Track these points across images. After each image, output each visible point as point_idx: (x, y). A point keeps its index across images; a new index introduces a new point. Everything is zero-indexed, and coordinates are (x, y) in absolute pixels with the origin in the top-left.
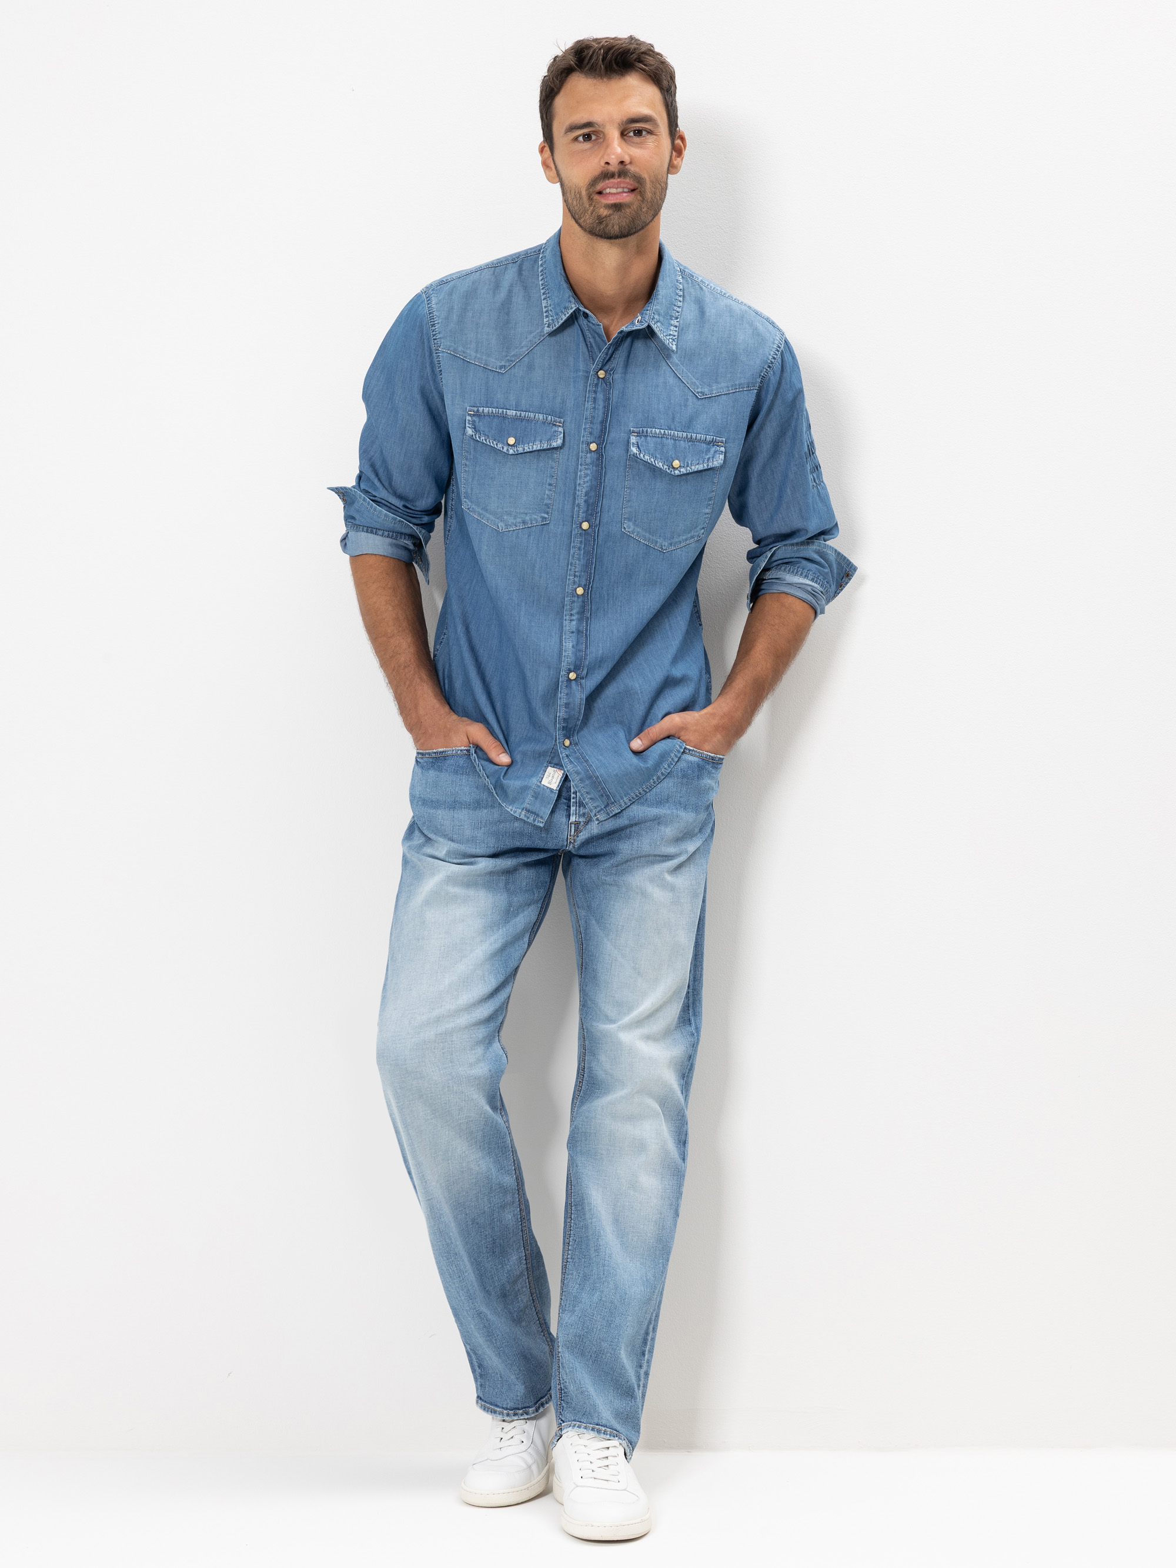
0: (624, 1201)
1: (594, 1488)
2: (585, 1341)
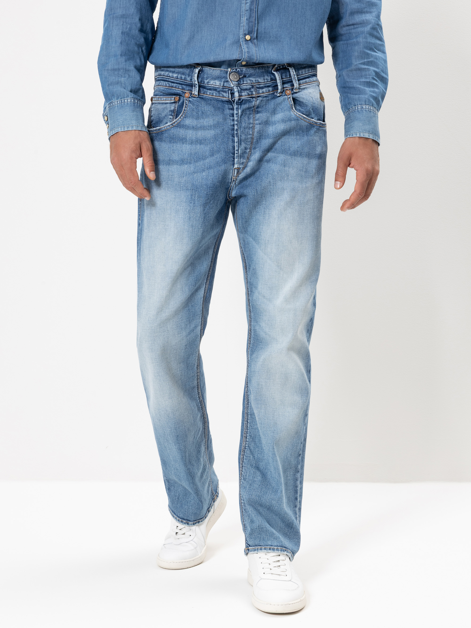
0: (278, 412)
1: (272, 580)
2: (262, 499)
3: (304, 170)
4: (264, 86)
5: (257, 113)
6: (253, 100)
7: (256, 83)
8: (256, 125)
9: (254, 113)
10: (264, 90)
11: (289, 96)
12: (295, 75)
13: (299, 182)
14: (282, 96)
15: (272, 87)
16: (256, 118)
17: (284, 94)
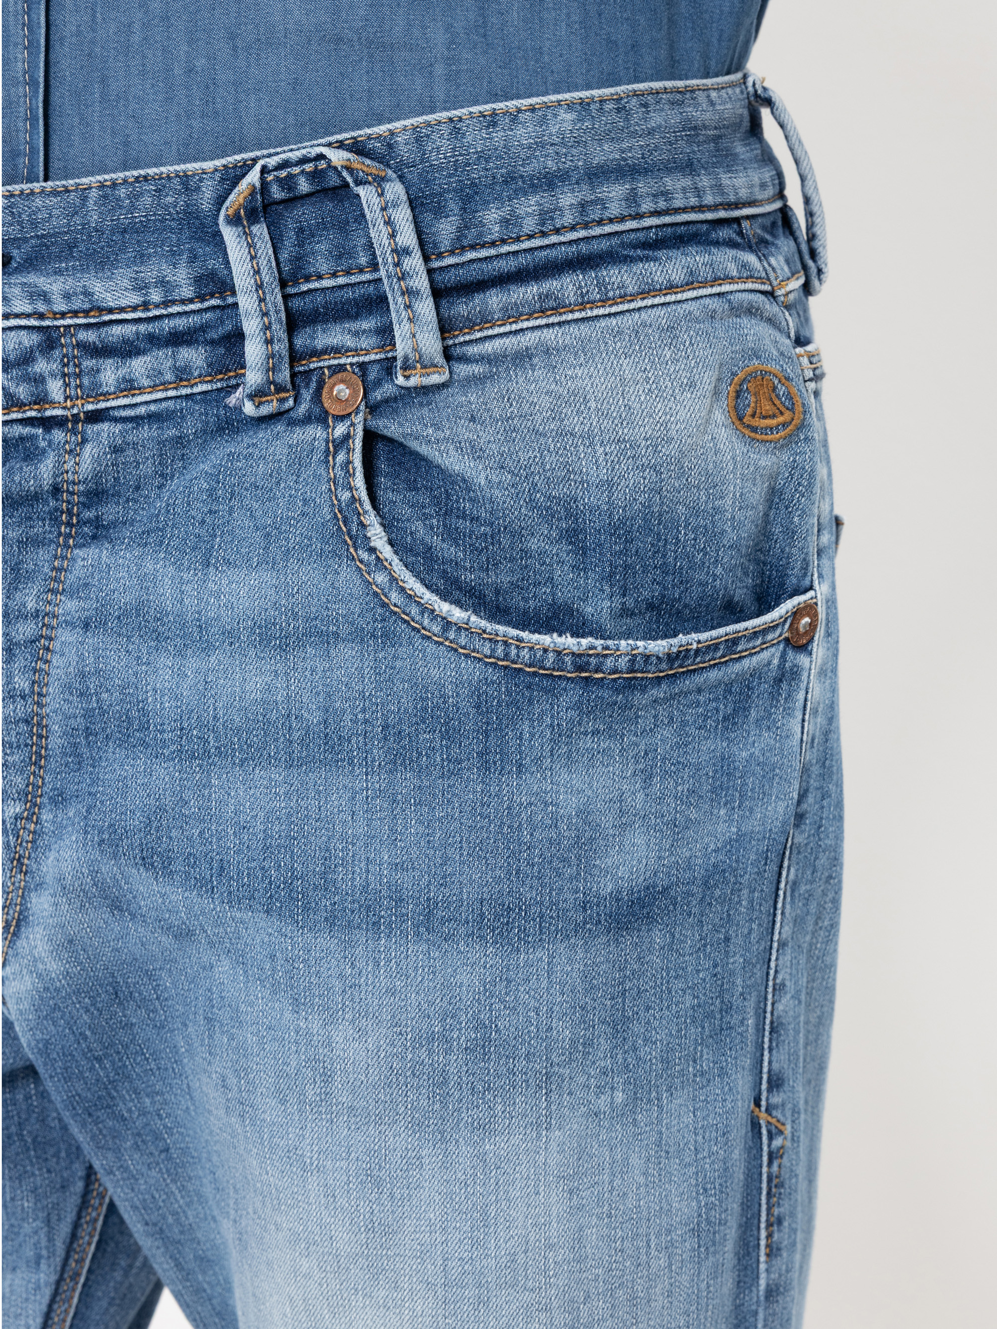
3: (463, 1036)
4: (137, 333)
5: (94, 537)
6: (50, 445)
7: (75, 313)
8: (60, 630)
9: (69, 536)
10: (139, 366)
11: (340, 430)
12: (407, 252)
13: (416, 1127)
14: (293, 423)
15: (212, 342)
16: (71, 578)
17: (303, 409)
